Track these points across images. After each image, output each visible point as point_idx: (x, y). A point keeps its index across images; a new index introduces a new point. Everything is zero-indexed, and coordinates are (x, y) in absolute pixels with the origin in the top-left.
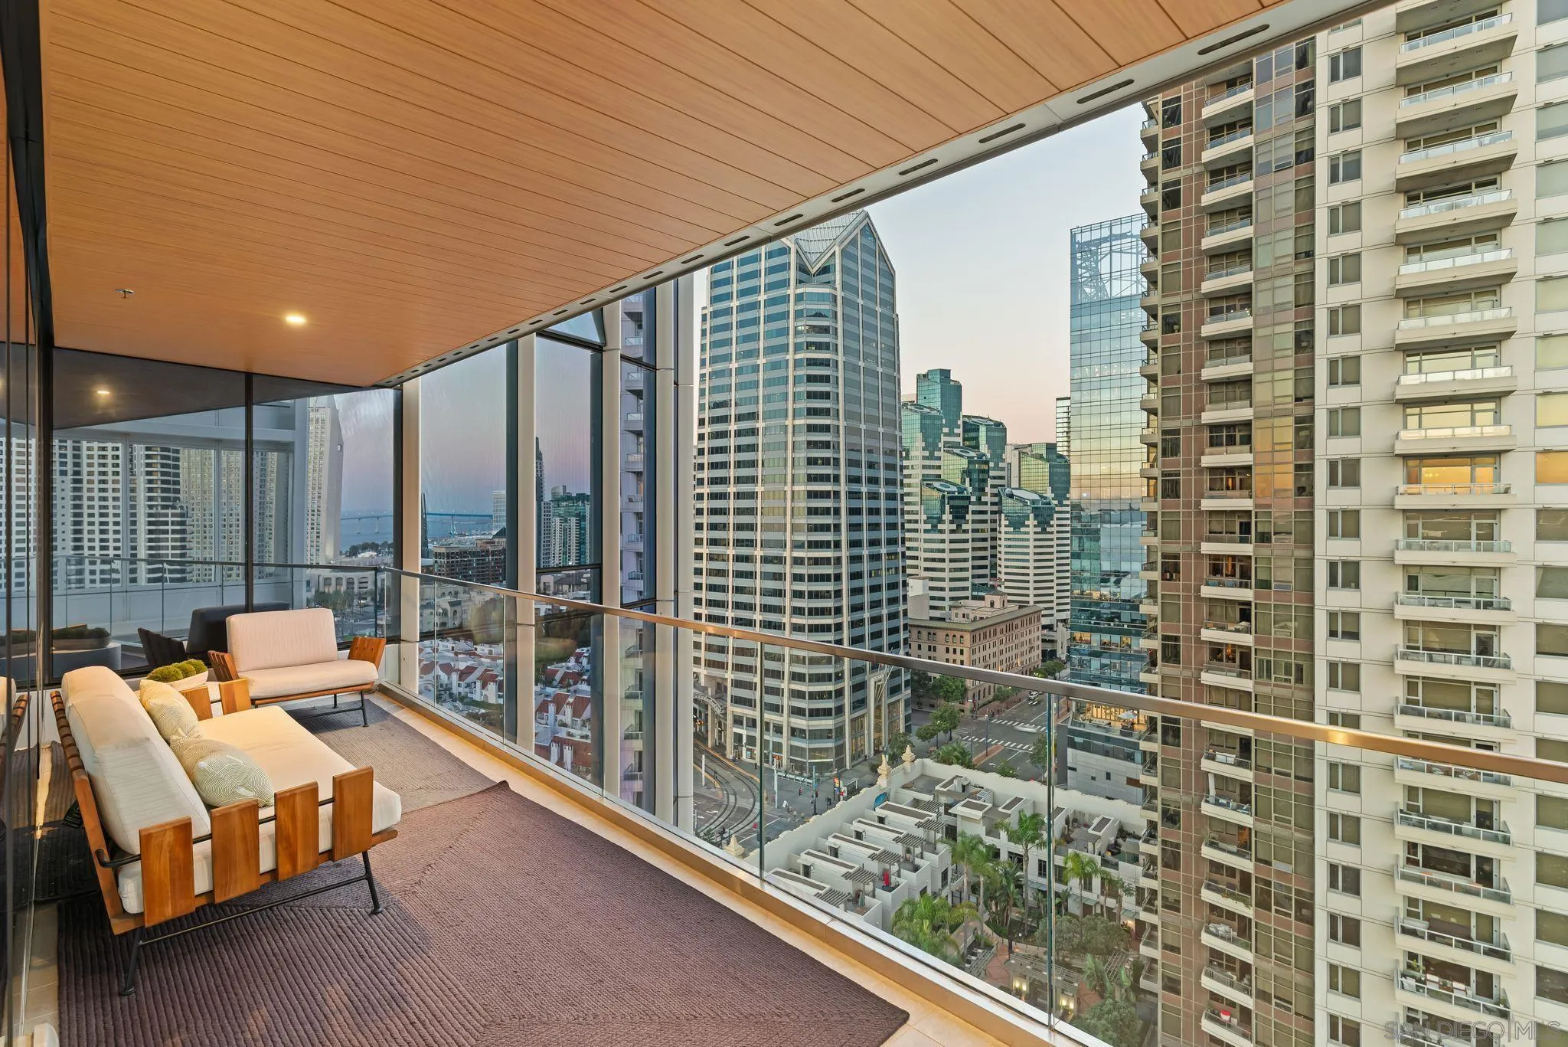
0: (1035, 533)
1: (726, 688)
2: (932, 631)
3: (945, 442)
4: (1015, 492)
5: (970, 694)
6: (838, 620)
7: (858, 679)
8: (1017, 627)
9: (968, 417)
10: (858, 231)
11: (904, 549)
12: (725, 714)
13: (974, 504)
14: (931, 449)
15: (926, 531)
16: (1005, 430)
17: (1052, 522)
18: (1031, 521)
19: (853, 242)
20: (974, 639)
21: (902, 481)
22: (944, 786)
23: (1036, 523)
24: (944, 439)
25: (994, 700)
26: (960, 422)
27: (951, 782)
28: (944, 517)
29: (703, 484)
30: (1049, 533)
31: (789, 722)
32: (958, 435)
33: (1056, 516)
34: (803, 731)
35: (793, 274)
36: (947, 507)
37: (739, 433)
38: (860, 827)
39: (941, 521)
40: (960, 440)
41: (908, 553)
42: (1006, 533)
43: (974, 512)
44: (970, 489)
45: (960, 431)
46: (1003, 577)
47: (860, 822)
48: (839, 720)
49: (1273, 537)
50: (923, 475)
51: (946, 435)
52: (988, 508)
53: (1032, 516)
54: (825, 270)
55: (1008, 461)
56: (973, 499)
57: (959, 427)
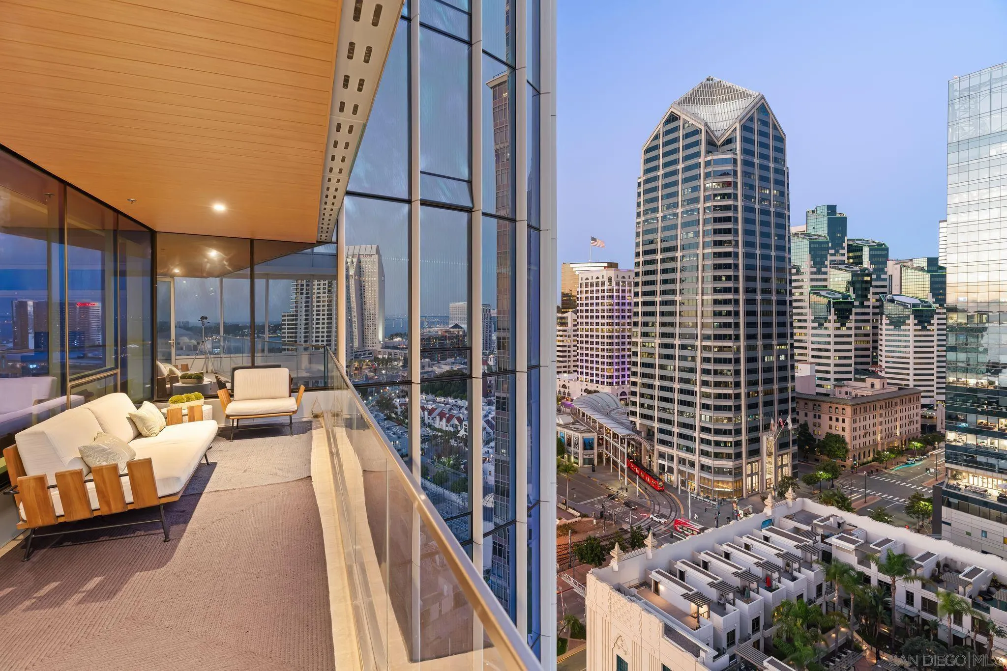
0: (915, 330)
1: (654, 432)
2: (817, 404)
3: (831, 261)
4: (896, 298)
5: (850, 455)
6: (737, 391)
7: (753, 435)
8: (896, 404)
9: (853, 241)
10: (755, 110)
11: (792, 341)
12: (653, 450)
13: (856, 307)
14: (818, 266)
15: (813, 328)
16: (887, 249)
17: (932, 322)
18: (912, 321)
19: (751, 119)
20: (855, 412)
21: (790, 291)
22: (821, 521)
23: (916, 322)
24: (829, 258)
25: (873, 461)
26: (845, 245)
27: (828, 519)
28: (830, 318)
29: (638, 296)
30: (929, 330)
31: (699, 460)
32: (843, 255)
33: (936, 316)
34: (709, 468)
35: (703, 147)
36: (832, 310)
37: (664, 261)
38: (749, 542)
39: (826, 319)
40: (845, 258)
41: (796, 344)
42: (887, 330)
43: (856, 314)
44: (853, 296)
45: (845, 251)
46: (884, 365)
47: (748, 537)
48: (738, 462)
50: (812, 286)
51: (832, 255)
52: (871, 310)
53: (912, 317)
54: (729, 141)
55: (889, 273)
56: (857, 303)
57: (844, 248)
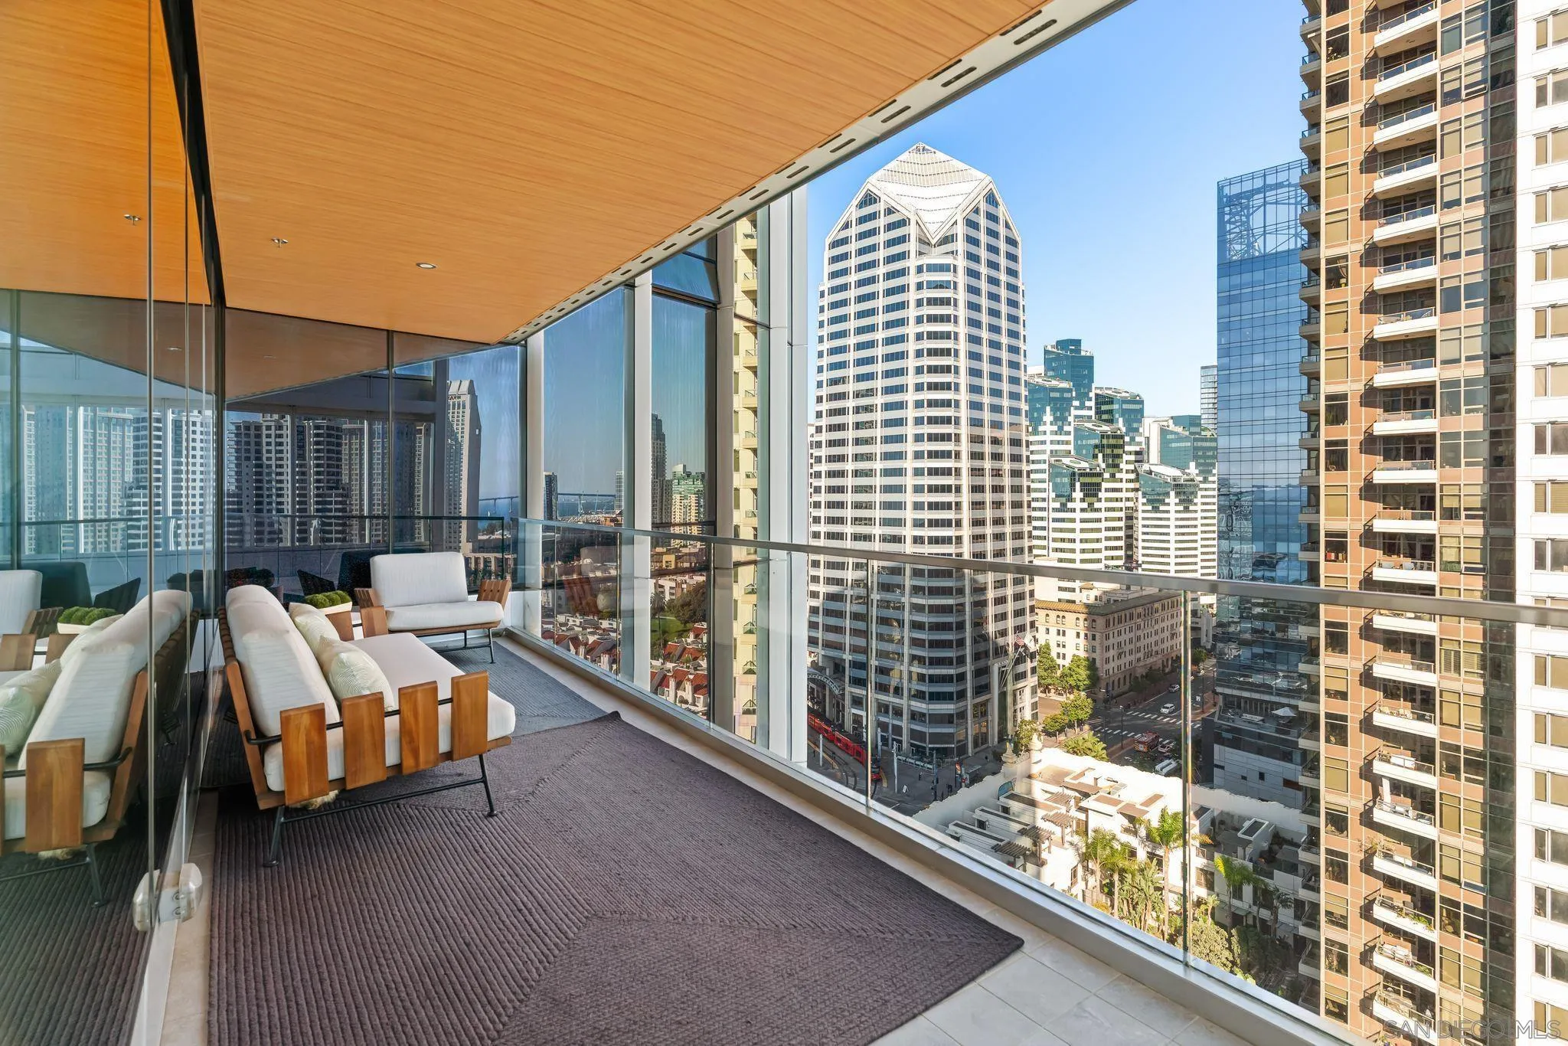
0: (1176, 512)
1: (844, 668)
2: (1061, 614)
3: (1076, 417)
4: (1153, 468)
5: (1103, 684)
6: (960, 601)
7: (982, 663)
8: (1157, 611)
9: (1101, 388)
10: (981, 197)
11: (1031, 528)
12: (843, 695)
13: (1107, 481)
14: (1060, 423)
15: (1054, 510)
16: (1141, 402)
17: (1195, 501)
18: (1173, 499)
19: (977, 211)
20: (1108, 624)
21: (1028, 457)
22: (1075, 778)
23: (1177, 501)
24: (1074, 412)
25: (1130, 690)
26: (1092, 395)
27: (1083, 774)
28: (1074, 495)
29: (820, 462)
30: (1191, 511)
31: (909, 706)
32: (1090, 408)
33: (1200, 493)
34: (924, 715)
35: (912, 246)
36: (1078, 485)
37: (857, 410)
38: (984, 817)
39: (1070, 499)
40: (1092, 413)
41: (1035, 533)
42: (1144, 511)
43: (1107, 490)
44: (1103, 466)
45: (1092, 404)
46: (1141, 559)
47: (982, 810)
48: (961, 704)
49: (1463, 513)
50: (1052, 451)
51: (1076, 408)
52: (1124, 485)
53: (1172, 494)
54: (947, 240)
55: (1147, 435)
56: (1107, 475)
57: (1090, 400)
